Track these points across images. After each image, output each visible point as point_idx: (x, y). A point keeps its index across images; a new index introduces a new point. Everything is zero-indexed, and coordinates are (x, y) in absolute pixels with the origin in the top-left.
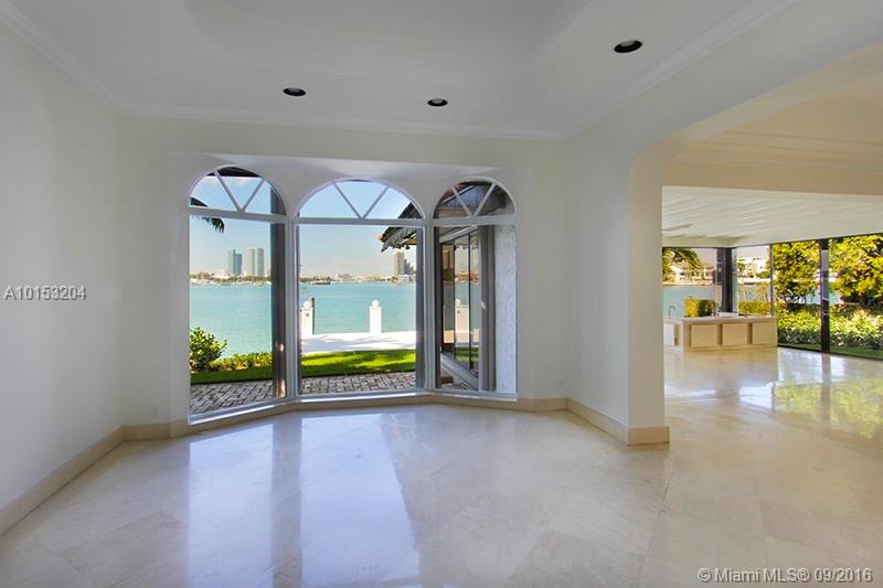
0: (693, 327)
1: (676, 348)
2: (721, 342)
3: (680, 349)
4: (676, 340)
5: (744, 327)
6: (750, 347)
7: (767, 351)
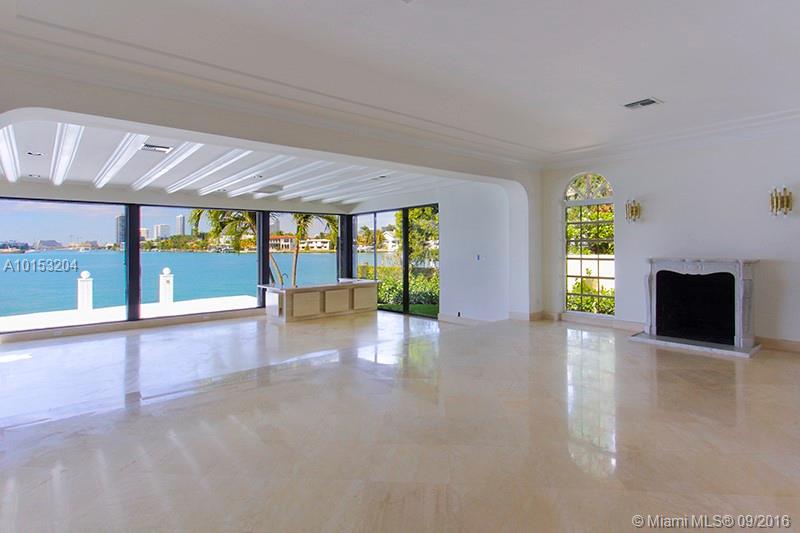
0: (295, 295)
1: (280, 319)
2: (323, 309)
3: (283, 320)
4: (281, 310)
5: (346, 293)
6: (352, 312)
7: (368, 315)
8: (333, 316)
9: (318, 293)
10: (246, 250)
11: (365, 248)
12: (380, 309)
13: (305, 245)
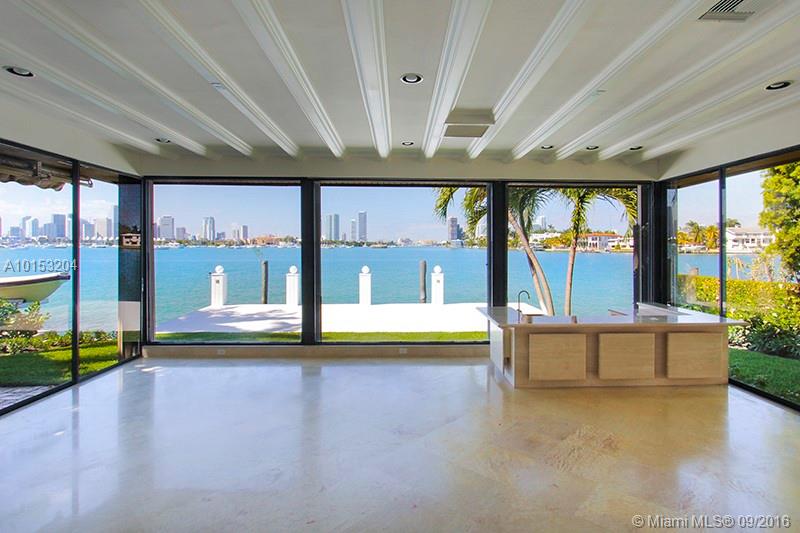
0: (533, 337)
2: (595, 370)
4: (508, 361)
5: (650, 342)
6: (662, 381)
7: (701, 393)
8: (619, 389)
9: (583, 338)
10: (553, 249)
11: (693, 248)
12: (733, 383)
13: (616, 244)
